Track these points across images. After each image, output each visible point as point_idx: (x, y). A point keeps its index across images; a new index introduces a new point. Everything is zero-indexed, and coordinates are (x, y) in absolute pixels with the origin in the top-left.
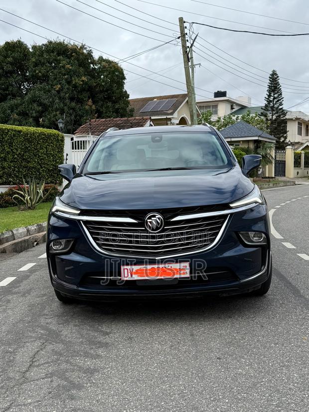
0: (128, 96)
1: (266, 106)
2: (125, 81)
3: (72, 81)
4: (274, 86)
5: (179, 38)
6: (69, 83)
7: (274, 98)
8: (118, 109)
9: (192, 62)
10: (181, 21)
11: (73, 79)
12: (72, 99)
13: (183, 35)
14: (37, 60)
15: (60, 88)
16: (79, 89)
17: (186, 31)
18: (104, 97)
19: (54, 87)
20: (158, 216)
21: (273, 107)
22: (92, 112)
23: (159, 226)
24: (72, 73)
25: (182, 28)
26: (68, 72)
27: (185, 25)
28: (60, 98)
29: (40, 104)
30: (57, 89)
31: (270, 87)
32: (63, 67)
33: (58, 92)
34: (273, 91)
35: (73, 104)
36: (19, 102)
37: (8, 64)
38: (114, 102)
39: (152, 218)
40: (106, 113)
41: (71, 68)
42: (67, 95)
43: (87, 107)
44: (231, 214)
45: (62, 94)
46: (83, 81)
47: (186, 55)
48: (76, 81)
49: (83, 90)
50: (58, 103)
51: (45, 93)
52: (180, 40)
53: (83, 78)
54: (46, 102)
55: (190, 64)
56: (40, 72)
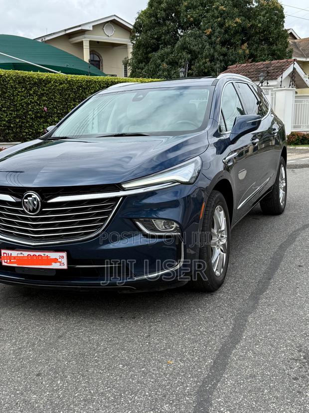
3: (224, 23)
6: (221, 25)
11: (226, 21)
12: (223, 43)
14: (189, 3)
15: (211, 32)
16: (232, 32)
18: (259, 39)
19: (205, 31)
20: (35, 195)
22: (245, 57)
23: (35, 208)
24: (226, 14)
26: (221, 14)
28: (211, 44)
29: (190, 52)
30: (208, 33)
32: (217, 8)
33: (209, 37)
35: (224, 49)
36: (169, 50)
37: (161, 10)
38: (271, 44)
39: (29, 198)
40: (261, 56)
41: (224, 9)
42: (219, 39)
43: (240, 51)
44: (124, 197)
45: (213, 39)
46: (236, 23)
48: (229, 23)
49: (236, 32)
50: (208, 50)
51: (195, 39)
53: (238, 20)
54: (195, 48)
56: (192, 17)
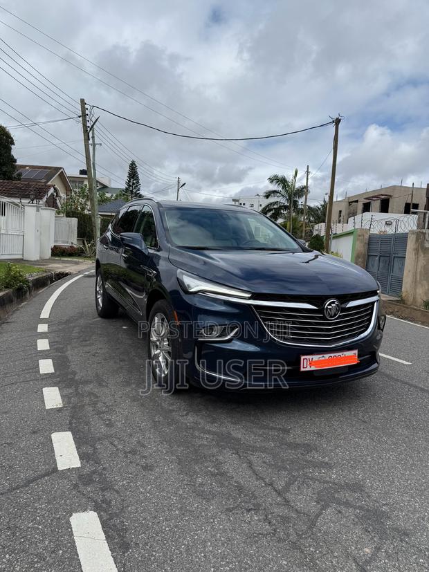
0: (15, 161)
1: (127, 189)
2: (13, 147)
4: (133, 174)
5: (80, 117)
7: (133, 184)
8: (6, 172)
9: (94, 141)
10: (83, 102)
13: (84, 115)
17: (87, 112)
21: (132, 191)
25: (83, 109)
27: (86, 106)
31: (129, 174)
34: (133, 178)
47: (86, 134)
52: (81, 119)
55: (91, 142)
